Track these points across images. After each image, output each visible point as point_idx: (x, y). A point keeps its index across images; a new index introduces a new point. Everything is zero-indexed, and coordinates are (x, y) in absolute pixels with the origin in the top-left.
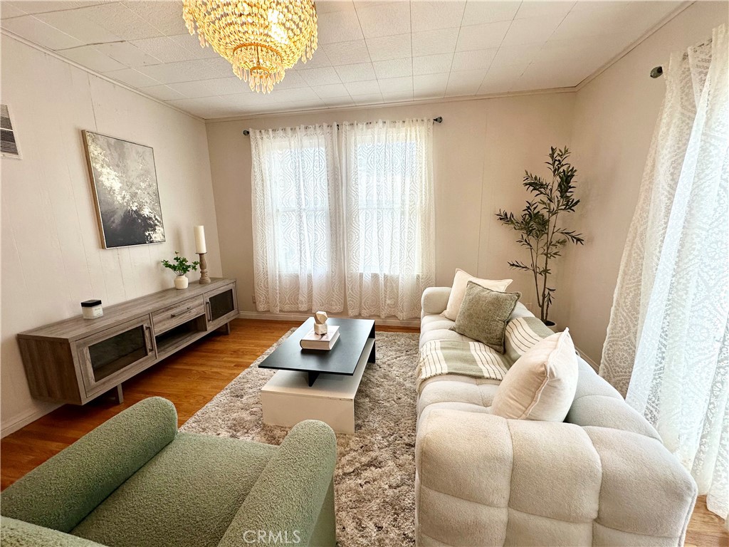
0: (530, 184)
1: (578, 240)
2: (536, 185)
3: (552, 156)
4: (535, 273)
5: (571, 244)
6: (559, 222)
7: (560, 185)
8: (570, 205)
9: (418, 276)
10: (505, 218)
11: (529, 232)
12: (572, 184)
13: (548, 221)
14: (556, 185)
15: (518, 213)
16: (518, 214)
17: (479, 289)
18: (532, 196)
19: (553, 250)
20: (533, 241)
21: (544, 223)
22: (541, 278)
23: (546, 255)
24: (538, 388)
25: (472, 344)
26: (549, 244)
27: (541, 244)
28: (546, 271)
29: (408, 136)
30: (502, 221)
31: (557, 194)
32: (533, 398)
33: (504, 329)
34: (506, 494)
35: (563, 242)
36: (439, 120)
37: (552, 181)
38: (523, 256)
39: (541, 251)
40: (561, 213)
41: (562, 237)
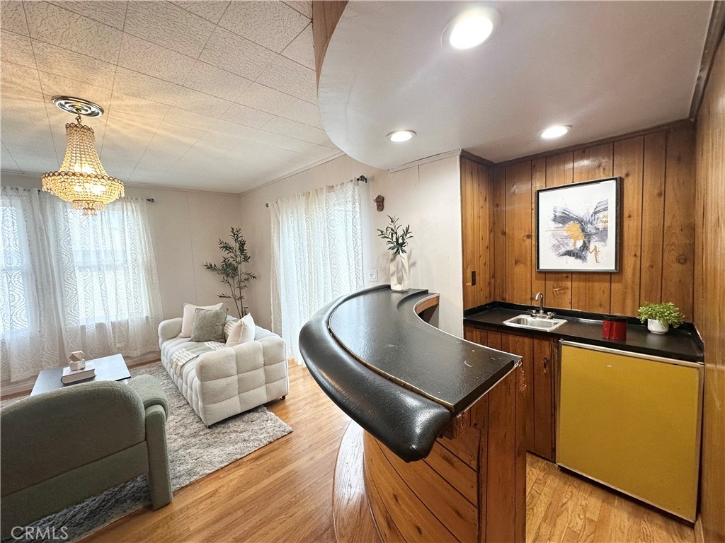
0: (224, 247)
1: (254, 277)
2: (227, 248)
3: (233, 231)
4: (235, 300)
5: (251, 280)
6: (243, 268)
7: (239, 249)
8: (246, 259)
9: (147, 317)
10: (211, 267)
11: (227, 275)
12: (245, 248)
13: (237, 268)
14: (238, 248)
15: (219, 263)
16: (219, 265)
17: (204, 311)
18: (226, 254)
19: (243, 284)
20: (230, 280)
21: (235, 269)
22: (239, 302)
23: (240, 288)
24: (240, 331)
25: (205, 343)
26: (240, 282)
27: (236, 281)
28: (241, 298)
29: (125, 209)
30: (209, 270)
31: (238, 253)
32: (240, 336)
33: (223, 329)
34: (235, 368)
35: (247, 279)
36: (151, 200)
37: (236, 246)
38: (225, 290)
39: (236, 286)
40: (243, 263)
41: (247, 277)
